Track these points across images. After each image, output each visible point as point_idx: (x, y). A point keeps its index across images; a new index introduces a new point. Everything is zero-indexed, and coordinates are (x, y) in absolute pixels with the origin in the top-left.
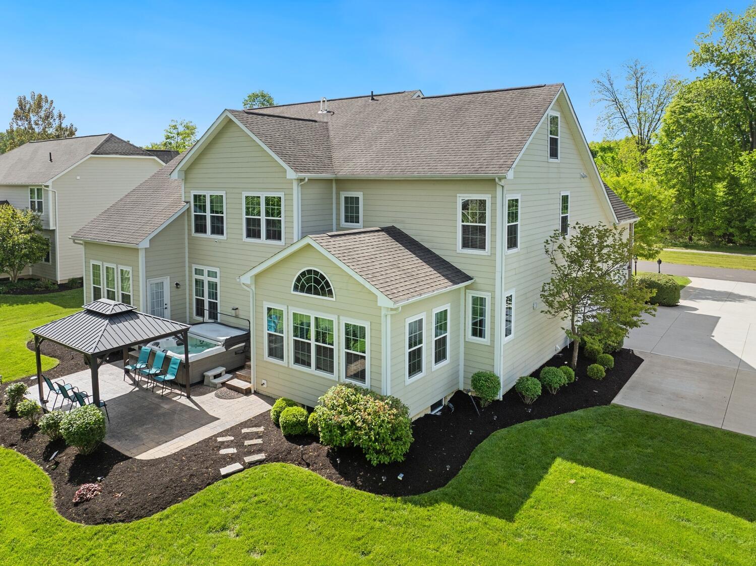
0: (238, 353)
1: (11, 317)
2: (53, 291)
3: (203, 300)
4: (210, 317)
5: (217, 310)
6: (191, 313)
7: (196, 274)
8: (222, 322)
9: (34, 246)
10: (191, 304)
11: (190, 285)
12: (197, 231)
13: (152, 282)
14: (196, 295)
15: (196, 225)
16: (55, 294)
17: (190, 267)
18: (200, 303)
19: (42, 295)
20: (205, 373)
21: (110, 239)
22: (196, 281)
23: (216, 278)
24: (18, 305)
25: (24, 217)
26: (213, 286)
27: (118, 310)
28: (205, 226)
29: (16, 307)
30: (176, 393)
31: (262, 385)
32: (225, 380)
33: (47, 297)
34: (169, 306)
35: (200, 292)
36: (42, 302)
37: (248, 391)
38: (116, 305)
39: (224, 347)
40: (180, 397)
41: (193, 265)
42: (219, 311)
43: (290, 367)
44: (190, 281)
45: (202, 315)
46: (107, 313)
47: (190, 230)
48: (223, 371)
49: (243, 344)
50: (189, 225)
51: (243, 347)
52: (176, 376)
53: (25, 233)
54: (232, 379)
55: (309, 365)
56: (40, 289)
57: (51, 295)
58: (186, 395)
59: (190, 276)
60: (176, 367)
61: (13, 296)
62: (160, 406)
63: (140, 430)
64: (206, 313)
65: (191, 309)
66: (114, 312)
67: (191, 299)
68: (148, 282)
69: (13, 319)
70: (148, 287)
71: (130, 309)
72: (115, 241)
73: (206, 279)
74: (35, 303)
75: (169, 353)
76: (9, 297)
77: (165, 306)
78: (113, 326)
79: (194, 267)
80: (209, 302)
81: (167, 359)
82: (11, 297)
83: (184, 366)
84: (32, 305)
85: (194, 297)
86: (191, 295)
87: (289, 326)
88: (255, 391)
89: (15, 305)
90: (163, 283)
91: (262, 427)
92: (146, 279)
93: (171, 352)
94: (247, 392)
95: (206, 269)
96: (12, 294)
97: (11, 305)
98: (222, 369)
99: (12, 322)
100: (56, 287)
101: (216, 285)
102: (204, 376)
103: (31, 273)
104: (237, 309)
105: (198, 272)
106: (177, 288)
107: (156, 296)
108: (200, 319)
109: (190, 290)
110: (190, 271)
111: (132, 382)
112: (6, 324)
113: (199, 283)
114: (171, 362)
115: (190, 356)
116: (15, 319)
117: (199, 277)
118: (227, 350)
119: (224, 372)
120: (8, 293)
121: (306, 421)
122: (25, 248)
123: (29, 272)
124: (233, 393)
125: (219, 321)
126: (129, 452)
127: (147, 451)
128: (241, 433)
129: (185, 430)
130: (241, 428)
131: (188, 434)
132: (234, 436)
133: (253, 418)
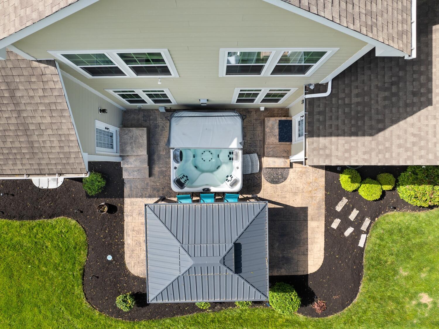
91: (344, 198)
124: (279, 171)
126: (300, 272)
127: (308, 265)
128: (338, 212)
129: (303, 233)
130: (334, 208)
131: (309, 234)
132: (337, 218)
133: (326, 191)
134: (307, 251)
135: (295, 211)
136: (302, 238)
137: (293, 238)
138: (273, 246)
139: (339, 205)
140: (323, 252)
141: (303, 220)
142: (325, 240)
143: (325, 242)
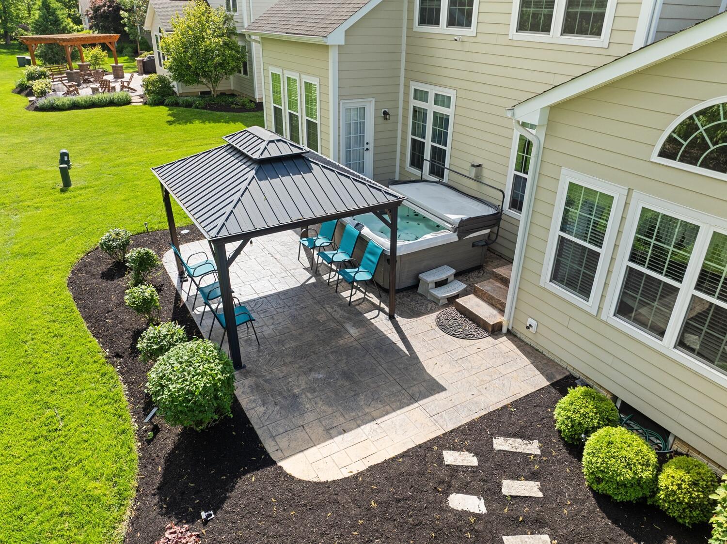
0: (478, 246)
1: (198, 137)
2: (249, 110)
3: (424, 143)
4: (432, 172)
5: (444, 162)
6: (403, 161)
7: (415, 98)
8: (451, 184)
9: (227, 52)
10: (403, 146)
11: (405, 117)
12: (423, 21)
13: (348, 106)
14: (413, 134)
15: (422, 10)
16: (252, 114)
17: (407, 86)
18: (418, 147)
19: (237, 114)
20: (420, 276)
21: (288, 31)
22: (415, 110)
23: (449, 107)
24: (210, 123)
25: (217, 17)
26: (442, 121)
27: (274, 151)
28: (438, 10)
29: (208, 125)
30: (373, 304)
31: (528, 328)
32: (454, 293)
33: (241, 116)
34: (371, 146)
35: (419, 129)
36: (234, 121)
37: (496, 329)
38: (272, 141)
39: (456, 233)
40: (377, 311)
41: (411, 83)
42: (447, 165)
43: (603, 317)
44: (406, 109)
45: (420, 167)
46: (254, 157)
47: (410, 20)
48: (451, 275)
49: (487, 231)
50: (411, 11)
51: (487, 236)
52: (373, 276)
53: (217, 36)
54: (465, 293)
55: (661, 333)
56: (236, 107)
57: (246, 114)
58: (387, 310)
59: (406, 102)
60: (375, 260)
61: (209, 112)
62: (343, 327)
63: (303, 381)
64: (427, 165)
65: (403, 154)
66: (266, 155)
67: (404, 139)
68: (341, 104)
69: (199, 139)
70: (341, 113)
71: (296, 151)
72: (294, 34)
73: (431, 108)
74: (227, 122)
75: (366, 231)
76: (204, 113)
77: (366, 146)
78: (262, 183)
79: (414, 86)
80: (433, 148)
81: (362, 241)
82: (206, 112)
83: (389, 259)
84: (224, 124)
85: (410, 137)
86: (404, 132)
87: (624, 235)
88: (508, 330)
89: (207, 122)
90: (364, 108)
91: (536, 443)
92: (340, 100)
93: (368, 229)
94: (495, 331)
95: (432, 91)
96: (209, 110)
97: (204, 122)
98: (448, 272)
99: (197, 144)
100: (253, 105)
101: (447, 120)
102: (418, 281)
103: (232, 88)
104: (480, 166)
105: (419, 95)
106: (385, 119)
107: (356, 129)
108: (416, 172)
109: (405, 125)
110: (406, 94)
111: (308, 265)
112: (190, 145)
113: (419, 114)
114: (367, 250)
115: (399, 244)
116: (202, 140)
117: (420, 104)
118: (460, 238)
119: (453, 277)
120: (205, 108)
121: (655, 480)
122: (219, 56)
123: (230, 86)
124: (469, 326)
125: (445, 180)
126: (272, 443)
127: (302, 451)
128: (492, 448)
129: (380, 406)
130: (492, 434)
131: (386, 418)
132: (477, 454)
133: (512, 405)
134: (340, 434)
135: (417, 374)
136: (367, 410)
137: (355, 395)
138: (310, 371)
139: (510, 442)
140: (362, 467)
142: (397, 457)
143: (394, 459)
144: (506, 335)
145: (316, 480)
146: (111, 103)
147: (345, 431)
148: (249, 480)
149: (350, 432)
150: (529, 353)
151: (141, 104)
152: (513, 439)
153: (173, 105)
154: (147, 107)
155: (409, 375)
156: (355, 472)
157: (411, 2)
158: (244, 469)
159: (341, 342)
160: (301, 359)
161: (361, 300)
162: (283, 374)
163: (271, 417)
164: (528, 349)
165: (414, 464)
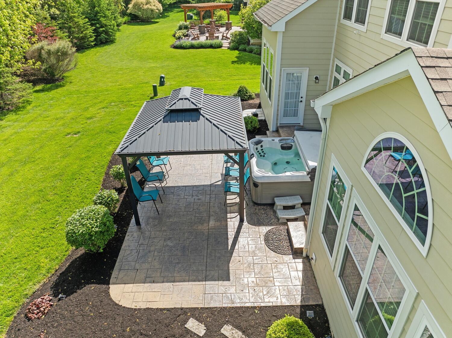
13: (289, 72)
20: (276, 199)
31: (312, 259)
34: (304, 100)
37: (299, 251)
39: (309, 176)
40: (237, 214)
41: (336, 59)
43: (335, 274)
62: (209, 218)
70: (282, 76)
75: (253, 160)
76: (257, 57)
77: (300, 99)
78: (164, 124)
79: (336, 62)
88: (307, 255)
90: (301, 73)
92: (281, 67)
95: (344, 68)
102: (274, 201)
105: (337, 69)
107: (292, 87)
119: (299, 205)
120: (259, 54)
124: (285, 243)
126: (117, 273)
127: (125, 284)
128: (220, 330)
129: (184, 275)
130: (228, 321)
131: (181, 283)
132: (208, 329)
133: (261, 308)
134: (150, 282)
135: (222, 263)
136: (175, 275)
137: (178, 263)
138: (169, 239)
139: (234, 331)
140: (143, 306)
141: (207, 274)
142: (164, 309)
143: (162, 310)
144: (304, 258)
145: (117, 302)
146: (211, 47)
147: (154, 282)
148: (91, 287)
149: (156, 284)
150: (307, 277)
151: (227, 48)
152: (237, 331)
153: (243, 51)
154: (229, 50)
155: (217, 262)
156: (138, 307)
157: (342, 1)
158: (94, 281)
159: (200, 227)
160: (170, 230)
161: (235, 204)
162: (155, 236)
163: (128, 259)
164: (309, 274)
165: (168, 318)
